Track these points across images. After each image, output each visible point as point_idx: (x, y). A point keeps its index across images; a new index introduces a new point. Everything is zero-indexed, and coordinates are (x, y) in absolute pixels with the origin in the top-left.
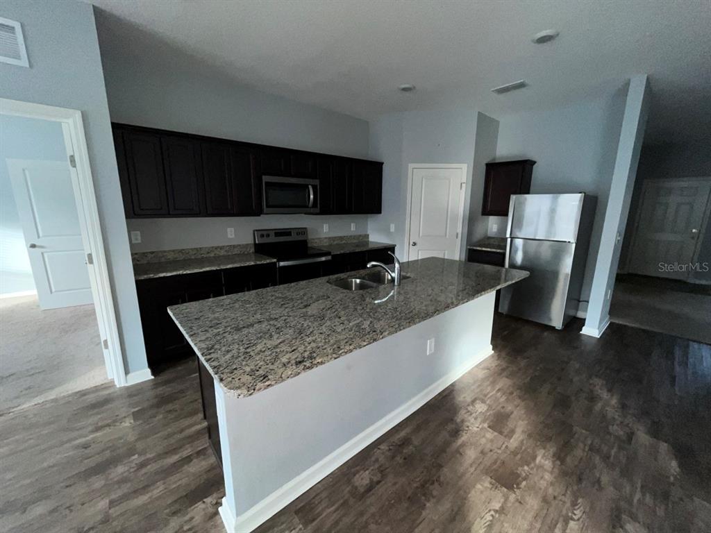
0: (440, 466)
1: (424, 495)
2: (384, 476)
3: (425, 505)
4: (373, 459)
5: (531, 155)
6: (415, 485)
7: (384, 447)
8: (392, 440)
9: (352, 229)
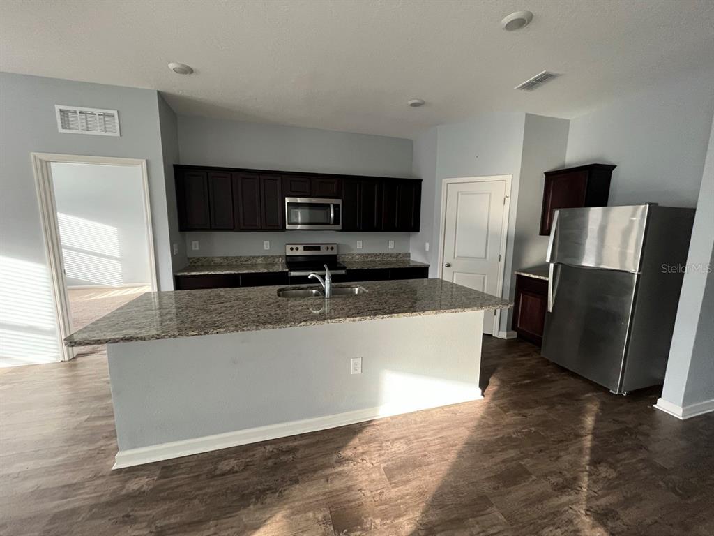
0: (297, 482)
1: (257, 498)
2: (245, 469)
3: (249, 506)
4: (251, 454)
5: (609, 159)
6: (259, 487)
7: (269, 448)
8: (282, 445)
9: (390, 247)
